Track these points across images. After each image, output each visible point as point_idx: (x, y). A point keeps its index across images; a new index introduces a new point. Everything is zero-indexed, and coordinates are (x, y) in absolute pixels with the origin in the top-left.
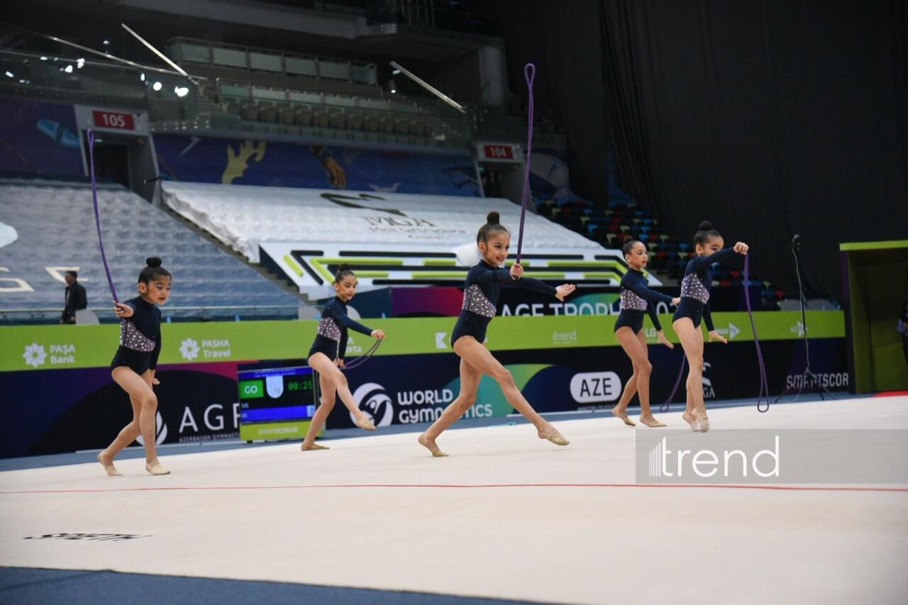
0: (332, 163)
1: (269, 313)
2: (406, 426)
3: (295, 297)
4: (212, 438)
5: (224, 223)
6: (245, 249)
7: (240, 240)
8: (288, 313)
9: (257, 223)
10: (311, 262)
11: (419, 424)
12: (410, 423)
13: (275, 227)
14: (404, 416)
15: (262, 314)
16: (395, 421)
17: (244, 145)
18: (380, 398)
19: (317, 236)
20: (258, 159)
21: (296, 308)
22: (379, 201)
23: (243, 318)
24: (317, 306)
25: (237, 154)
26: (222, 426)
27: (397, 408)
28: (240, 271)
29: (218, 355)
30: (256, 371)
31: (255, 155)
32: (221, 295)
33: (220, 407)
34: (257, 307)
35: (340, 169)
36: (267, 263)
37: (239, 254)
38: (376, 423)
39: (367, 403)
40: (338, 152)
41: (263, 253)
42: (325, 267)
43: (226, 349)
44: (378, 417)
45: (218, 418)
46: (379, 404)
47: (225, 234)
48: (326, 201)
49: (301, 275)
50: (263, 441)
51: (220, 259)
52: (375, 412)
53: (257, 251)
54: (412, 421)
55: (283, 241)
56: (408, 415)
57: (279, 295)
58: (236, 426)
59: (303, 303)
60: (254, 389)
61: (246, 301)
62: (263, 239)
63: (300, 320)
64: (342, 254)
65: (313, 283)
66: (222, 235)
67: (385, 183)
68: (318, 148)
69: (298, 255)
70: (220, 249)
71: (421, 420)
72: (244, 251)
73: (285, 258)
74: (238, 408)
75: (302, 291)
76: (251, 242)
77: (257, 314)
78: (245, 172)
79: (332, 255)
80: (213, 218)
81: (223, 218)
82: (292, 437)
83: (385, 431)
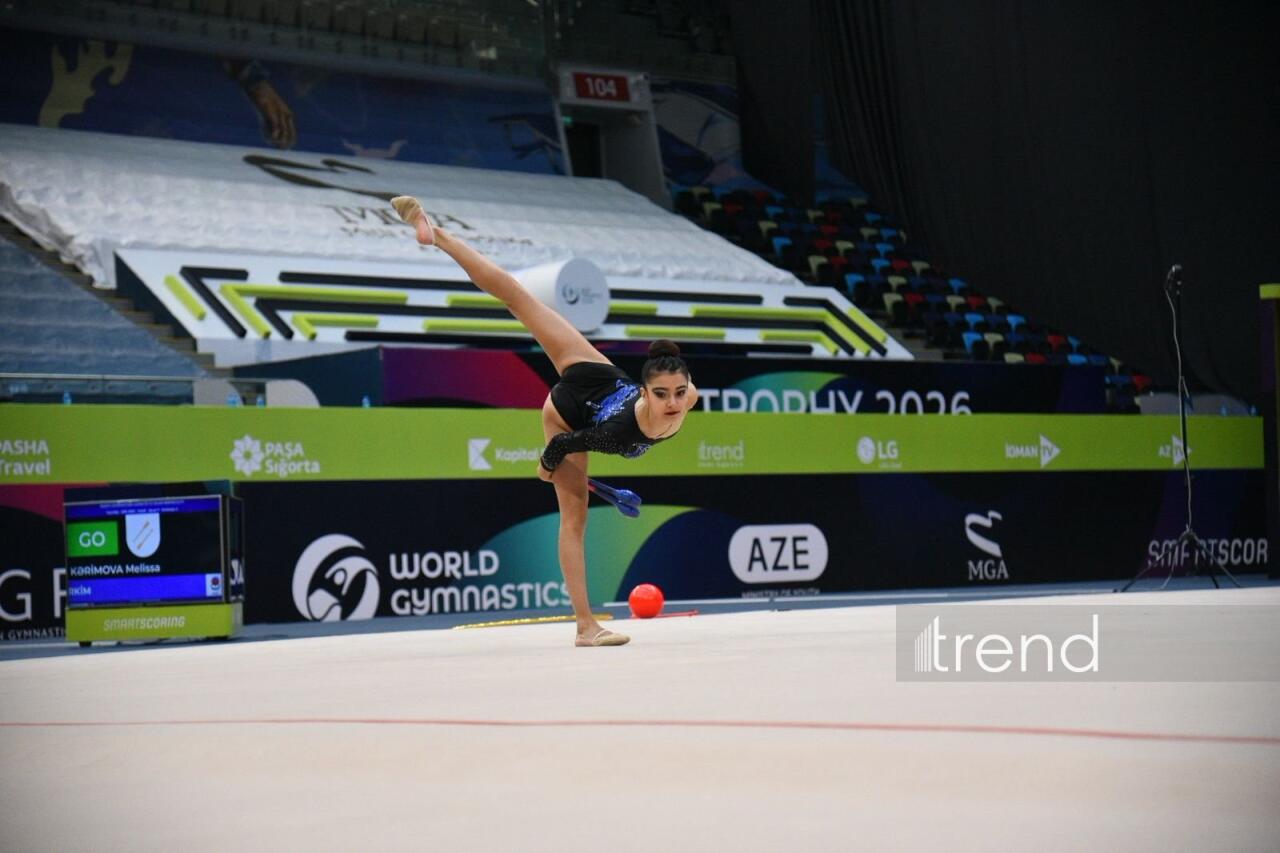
0: (268, 94)
1: (135, 390)
2: (406, 618)
3: (188, 360)
4: (6, 638)
5: (42, 205)
6: (85, 259)
7: (77, 241)
8: (174, 392)
9: (111, 210)
10: (223, 290)
11: (431, 617)
12: (412, 614)
13: (148, 219)
14: (401, 602)
15: (119, 392)
16: (384, 610)
17: (87, 49)
18: (354, 565)
19: (235, 242)
20: (115, 79)
21: (190, 382)
22: (362, 174)
23: (77, 399)
24: (233, 379)
25: (72, 67)
26: (28, 614)
27: (388, 585)
28: (75, 305)
29: (24, 470)
30: (103, 503)
31: (110, 70)
32: (34, 350)
33: (26, 575)
34: (108, 377)
35: (284, 108)
36: (131, 291)
37: (74, 269)
38: (345, 614)
39: (328, 575)
40: (281, 73)
41: (122, 270)
42: (250, 302)
43: (41, 458)
44: (349, 600)
45: (20, 596)
46: (351, 575)
47: (46, 229)
48: (256, 172)
49: (202, 317)
50: (114, 643)
51: (33, 277)
52: (344, 591)
53: (111, 265)
54: (416, 611)
55: (166, 248)
56: (410, 599)
57: (154, 355)
58: (57, 613)
59: (203, 373)
60: (99, 539)
61: (86, 364)
62: (124, 241)
63: (196, 406)
64: (286, 277)
65: (225, 332)
66: (39, 230)
67: (376, 140)
68: (239, 63)
69: (195, 276)
70: (33, 259)
71: (435, 609)
72: (83, 264)
73: (169, 282)
74: (62, 577)
75: (202, 349)
76: (99, 247)
77: (108, 391)
78: (89, 103)
79: (265, 278)
80: (20, 194)
81: (40, 194)
82: (174, 637)
83: (362, 627)
